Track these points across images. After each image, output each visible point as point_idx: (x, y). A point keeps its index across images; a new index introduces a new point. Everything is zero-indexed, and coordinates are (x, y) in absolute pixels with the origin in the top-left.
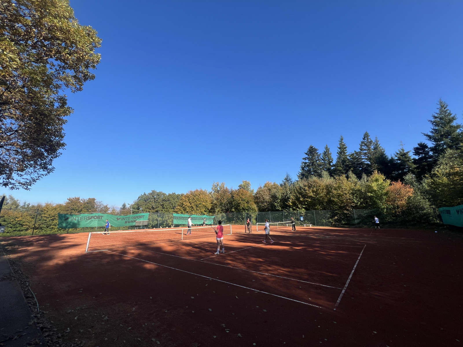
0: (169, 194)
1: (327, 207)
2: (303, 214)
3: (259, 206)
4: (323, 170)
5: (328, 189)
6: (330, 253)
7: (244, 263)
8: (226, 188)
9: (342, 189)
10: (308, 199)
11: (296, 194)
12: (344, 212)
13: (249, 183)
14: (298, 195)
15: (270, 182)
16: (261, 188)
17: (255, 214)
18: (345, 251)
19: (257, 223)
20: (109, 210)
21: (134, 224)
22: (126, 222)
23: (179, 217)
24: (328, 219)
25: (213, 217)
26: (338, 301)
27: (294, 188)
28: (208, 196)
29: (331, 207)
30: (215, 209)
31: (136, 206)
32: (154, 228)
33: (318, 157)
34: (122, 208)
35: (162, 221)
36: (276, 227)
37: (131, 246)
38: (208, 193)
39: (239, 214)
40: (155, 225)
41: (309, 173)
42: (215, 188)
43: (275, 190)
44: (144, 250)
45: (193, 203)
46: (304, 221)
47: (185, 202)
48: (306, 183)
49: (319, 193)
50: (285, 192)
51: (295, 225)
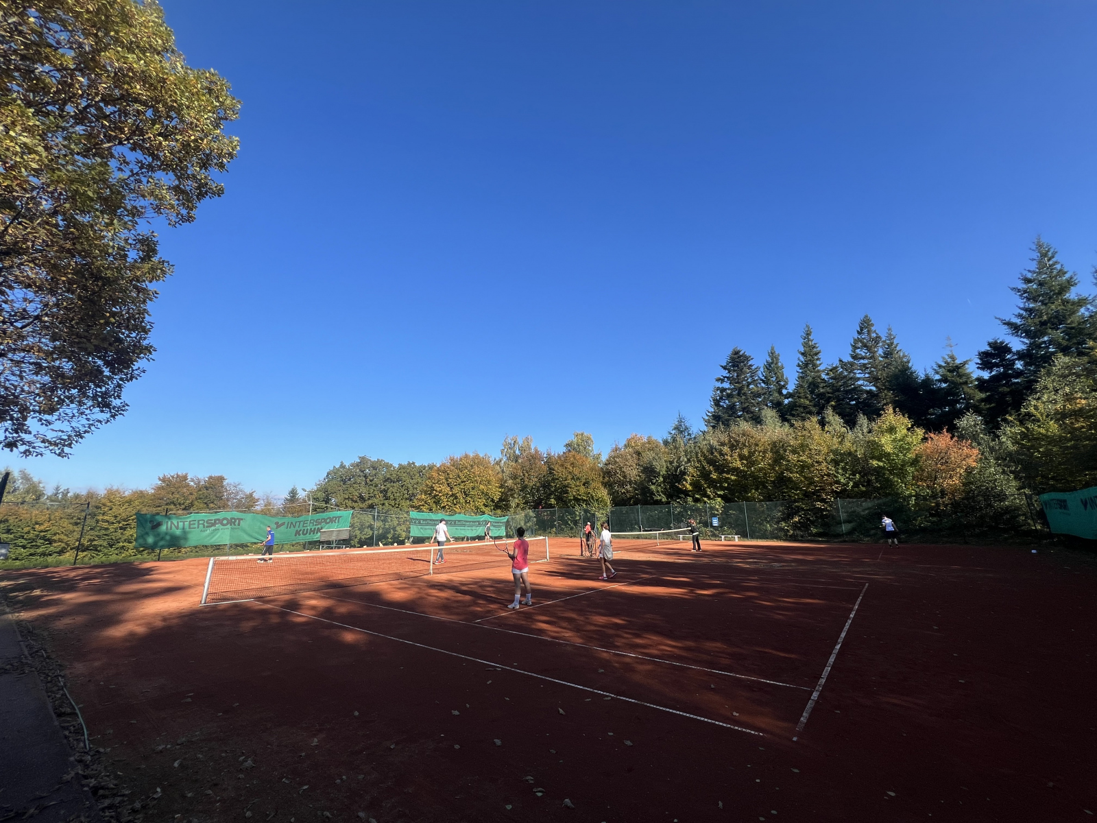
0: (399, 464)
1: (774, 495)
2: (718, 511)
3: (614, 493)
4: (764, 407)
5: (777, 452)
6: (782, 604)
7: (577, 629)
8: (537, 451)
9: (810, 450)
10: (729, 476)
11: (701, 464)
12: (815, 505)
13: (589, 439)
14: (707, 467)
15: (639, 436)
16: (617, 449)
17: (604, 512)
18: (819, 599)
20: (257, 505)
21: (317, 537)
22: (297, 533)
23: (423, 520)
24: (778, 523)
25: (505, 519)
26: (802, 719)
27: (697, 448)
28: (493, 469)
29: (785, 493)
30: (509, 501)
31: (321, 495)
32: (365, 547)
33: (752, 376)
34: (287, 500)
35: (383, 529)
36: (655, 541)
37: (309, 590)
38: (492, 463)
39: (566, 511)
40: (366, 539)
41: (730, 412)
42: (509, 451)
43: (651, 455)
44: (339, 600)
45: (456, 485)
46: (721, 527)
47: (437, 483)
48: (724, 438)
49: (756, 460)
50: (674, 459)
51: (699, 538)
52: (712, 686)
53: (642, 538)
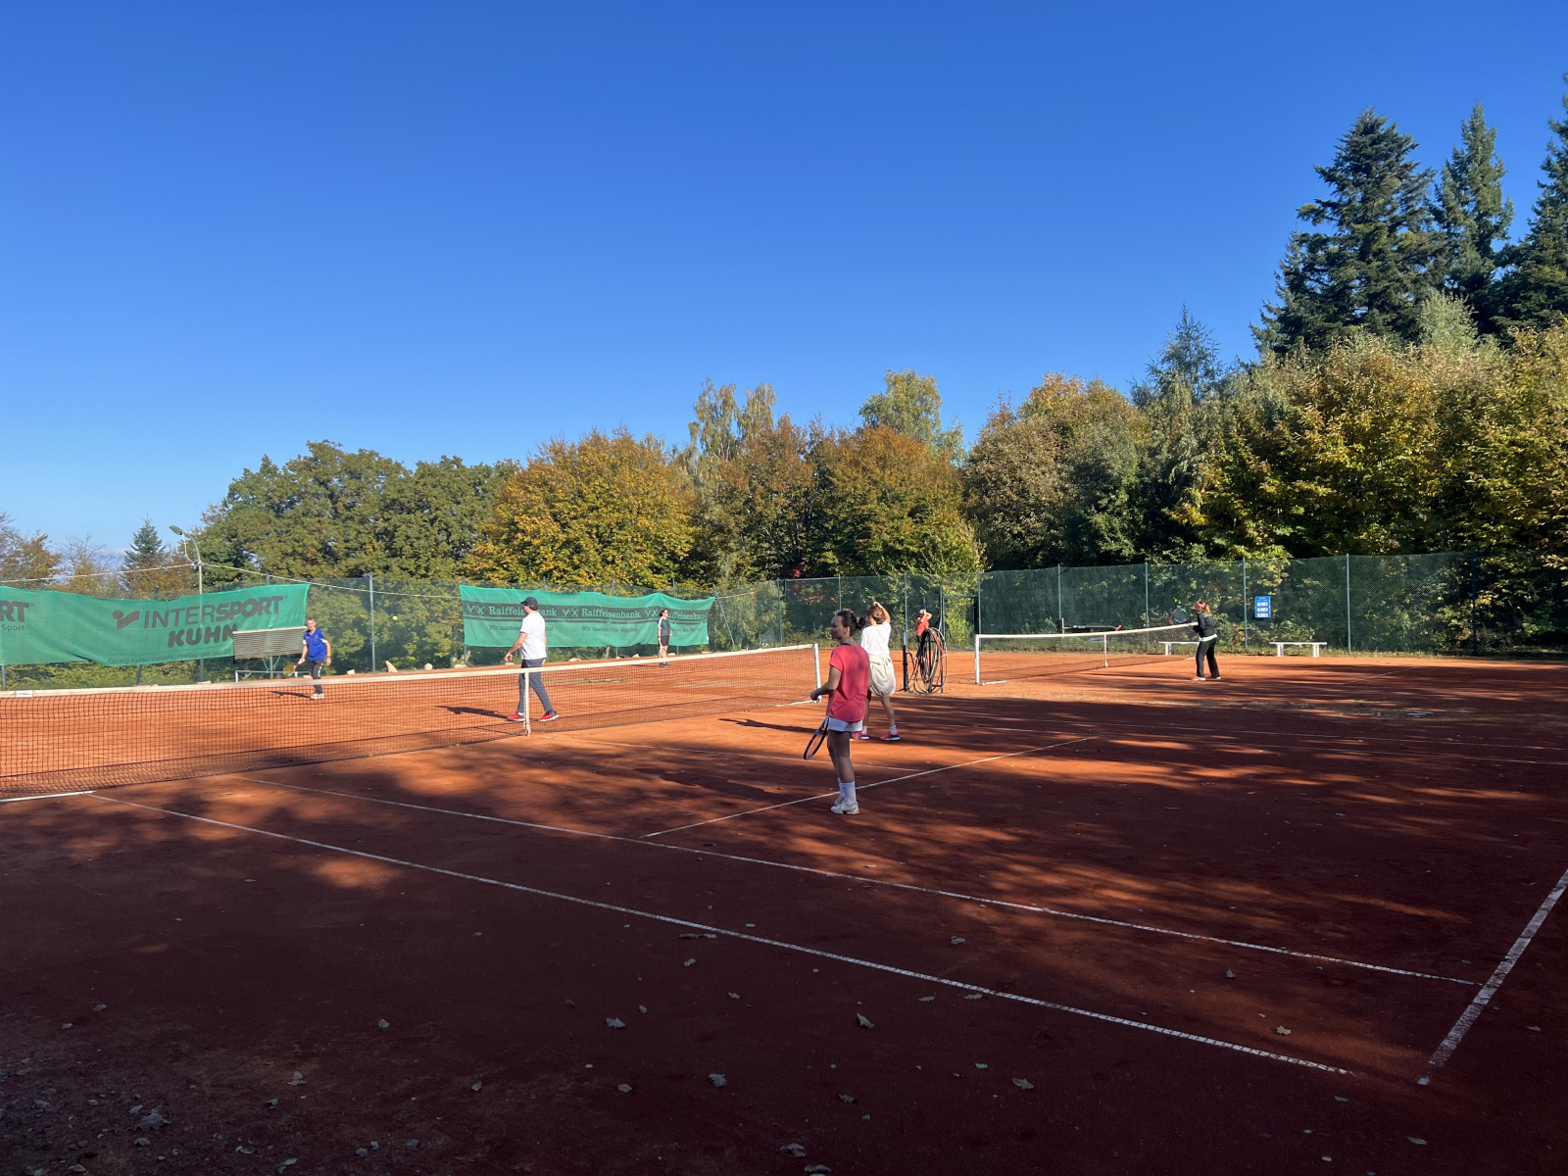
0: (420, 464)
1: (1432, 535)
2: (1271, 579)
3: (992, 535)
4: (1432, 290)
5: (1456, 418)
6: (1422, 802)
8: (784, 424)
9: (1550, 413)
10: (1312, 486)
11: (1237, 456)
12: (1541, 563)
13: (929, 390)
14: (1254, 464)
15: (1065, 381)
16: (1005, 418)
17: (966, 584)
18: (1522, 791)
19: (978, 637)
20: (57, 572)
21: (226, 648)
22: (175, 639)
23: (497, 606)
24: (1434, 608)
25: (706, 604)
26: (1446, 1042)
27: (1229, 411)
28: (671, 476)
29: (1463, 530)
30: (716, 558)
31: (222, 546)
32: (351, 671)
33: (1407, 200)
34: (132, 557)
35: (390, 629)
36: (1097, 656)
37: (227, 769)
38: (669, 459)
39: (865, 584)
40: (351, 655)
41: (1332, 309)
42: (712, 426)
43: (1099, 431)
44: (305, 792)
45: (575, 518)
46: (1277, 621)
47: (525, 512)
48: (1308, 382)
49: (1393, 443)
50: (1162, 442)
51: (1216, 648)
52: (1230, 974)
53: (1063, 650)
